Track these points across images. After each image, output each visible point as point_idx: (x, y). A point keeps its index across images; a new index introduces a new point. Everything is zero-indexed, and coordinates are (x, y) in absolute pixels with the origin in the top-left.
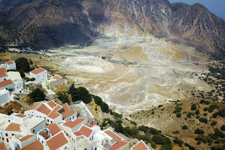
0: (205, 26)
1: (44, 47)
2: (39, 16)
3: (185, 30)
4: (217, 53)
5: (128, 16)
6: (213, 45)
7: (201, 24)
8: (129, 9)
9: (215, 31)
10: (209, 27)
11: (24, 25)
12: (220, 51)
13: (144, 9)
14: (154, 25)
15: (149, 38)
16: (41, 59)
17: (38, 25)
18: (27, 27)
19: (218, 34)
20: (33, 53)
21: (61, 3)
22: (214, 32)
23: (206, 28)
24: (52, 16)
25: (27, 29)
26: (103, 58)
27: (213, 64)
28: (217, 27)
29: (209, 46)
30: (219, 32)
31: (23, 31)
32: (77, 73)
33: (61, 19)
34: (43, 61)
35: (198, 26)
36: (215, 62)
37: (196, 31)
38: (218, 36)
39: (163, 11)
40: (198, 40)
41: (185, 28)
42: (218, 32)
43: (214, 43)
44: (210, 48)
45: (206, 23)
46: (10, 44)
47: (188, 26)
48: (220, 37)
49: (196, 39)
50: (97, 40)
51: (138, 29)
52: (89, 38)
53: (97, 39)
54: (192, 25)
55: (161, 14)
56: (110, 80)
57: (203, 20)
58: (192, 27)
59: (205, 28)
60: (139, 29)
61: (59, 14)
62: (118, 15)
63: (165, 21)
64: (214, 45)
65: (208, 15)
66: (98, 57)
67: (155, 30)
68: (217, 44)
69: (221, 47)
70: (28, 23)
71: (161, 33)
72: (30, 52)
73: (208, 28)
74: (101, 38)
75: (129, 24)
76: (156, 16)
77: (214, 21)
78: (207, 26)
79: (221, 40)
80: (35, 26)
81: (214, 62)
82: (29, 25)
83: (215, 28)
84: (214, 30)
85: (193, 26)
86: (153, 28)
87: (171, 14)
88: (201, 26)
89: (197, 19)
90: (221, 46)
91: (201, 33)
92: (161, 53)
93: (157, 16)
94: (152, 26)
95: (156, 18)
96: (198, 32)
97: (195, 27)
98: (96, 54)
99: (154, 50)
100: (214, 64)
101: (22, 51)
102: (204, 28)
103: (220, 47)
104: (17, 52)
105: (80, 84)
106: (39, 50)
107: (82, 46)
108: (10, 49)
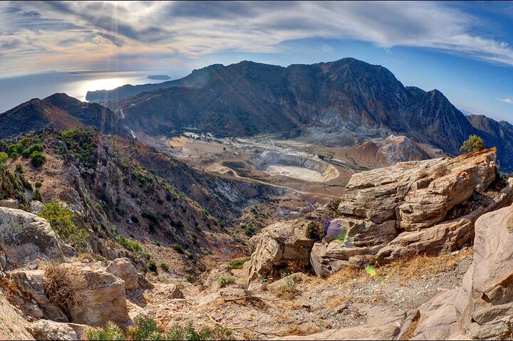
0: (448, 119)
1: (231, 133)
3: (427, 123)
5: (352, 97)
7: (444, 117)
8: (354, 88)
13: (373, 90)
15: (384, 130)
16: (225, 151)
17: (225, 103)
20: (214, 140)
26: (320, 157)
32: (281, 179)
34: (228, 154)
35: (441, 119)
37: (439, 125)
41: (427, 120)
45: (449, 116)
46: (187, 126)
47: (430, 118)
50: (309, 129)
51: (368, 117)
52: (296, 125)
53: (309, 127)
54: (435, 117)
55: (395, 99)
57: (445, 111)
58: (434, 120)
60: (370, 118)
62: (339, 95)
63: (401, 108)
66: (313, 155)
67: (391, 120)
71: (398, 125)
72: (211, 140)
73: (452, 123)
74: (314, 127)
75: (355, 109)
77: (455, 115)
83: (458, 123)
86: (388, 117)
88: (444, 120)
89: (439, 110)
91: (445, 129)
93: (391, 102)
96: (442, 127)
98: (308, 150)
101: (200, 137)
102: (447, 122)
104: (194, 138)
105: (287, 200)
106: (224, 137)
107: (287, 138)
108: (187, 134)
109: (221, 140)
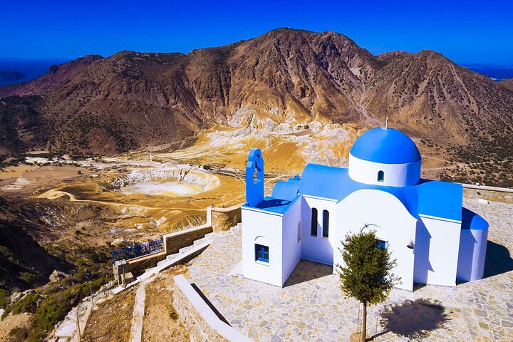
0: (445, 92)
1: (97, 153)
2: (98, 97)
3: (400, 104)
4: (472, 146)
5: (276, 85)
6: (464, 131)
7: (435, 90)
8: (279, 73)
9: (470, 102)
10: (453, 94)
11: (68, 116)
12: (482, 141)
13: (312, 70)
14: (332, 100)
15: (319, 124)
16: (79, 175)
17: (93, 113)
18: (72, 119)
19: (477, 107)
20: (70, 164)
21: (142, 73)
22: (467, 103)
23: (448, 96)
24: (122, 95)
25: (73, 122)
26: (206, 167)
27: (453, 172)
28: (472, 93)
29: (454, 134)
30: (479, 104)
31: (65, 127)
32: (136, 197)
33: (140, 100)
34: (82, 179)
35: (429, 94)
36: (461, 165)
37: (424, 104)
38: (476, 110)
39: (356, 71)
40: (430, 123)
41: (401, 100)
42: (475, 103)
43: (466, 126)
44: (457, 137)
45: (446, 87)
46: (34, 150)
47: (406, 96)
48: (482, 112)
49: (424, 122)
50: (209, 135)
51: (296, 109)
52: (193, 132)
53: (210, 132)
54: (416, 94)
55: (350, 77)
56: (196, 208)
57: (440, 81)
58: (415, 98)
59: (445, 98)
60: (299, 110)
61: (137, 91)
62: (256, 85)
63: (358, 89)
64: (467, 130)
65: (449, 71)
66: (198, 166)
67: (335, 108)
68: (474, 129)
69: (484, 134)
70: (76, 112)
71: (348, 114)
72: (66, 164)
73: (452, 97)
74: (217, 131)
75: (277, 101)
76: (338, 82)
77: (464, 82)
78: (450, 93)
79: (484, 119)
80: (88, 116)
81: (458, 167)
82: (76, 116)
83: (469, 95)
84: (465, 100)
85: (418, 94)
86: (331, 105)
87: (373, 75)
88: (435, 94)
89: (427, 81)
90: (484, 131)
91: (436, 108)
92: (335, 152)
93: (341, 82)
94: (327, 101)
95: (339, 86)
96: (430, 106)
97: (423, 97)
98: (195, 162)
99: (320, 147)
100: (457, 170)
101: (49, 163)
102: (442, 97)
103: (481, 135)
104: (39, 165)
105: (129, 218)
106: (84, 158)
107: (175, 148)
108: (29, 160)
109: (79, 163)
